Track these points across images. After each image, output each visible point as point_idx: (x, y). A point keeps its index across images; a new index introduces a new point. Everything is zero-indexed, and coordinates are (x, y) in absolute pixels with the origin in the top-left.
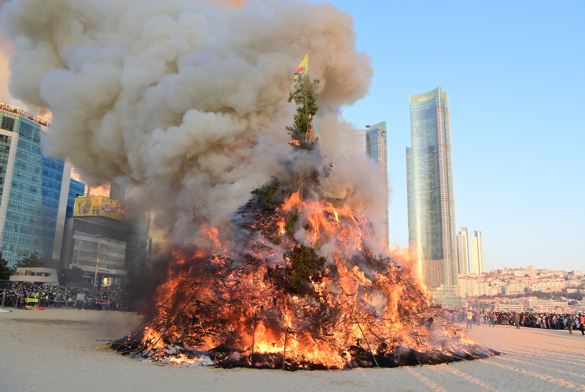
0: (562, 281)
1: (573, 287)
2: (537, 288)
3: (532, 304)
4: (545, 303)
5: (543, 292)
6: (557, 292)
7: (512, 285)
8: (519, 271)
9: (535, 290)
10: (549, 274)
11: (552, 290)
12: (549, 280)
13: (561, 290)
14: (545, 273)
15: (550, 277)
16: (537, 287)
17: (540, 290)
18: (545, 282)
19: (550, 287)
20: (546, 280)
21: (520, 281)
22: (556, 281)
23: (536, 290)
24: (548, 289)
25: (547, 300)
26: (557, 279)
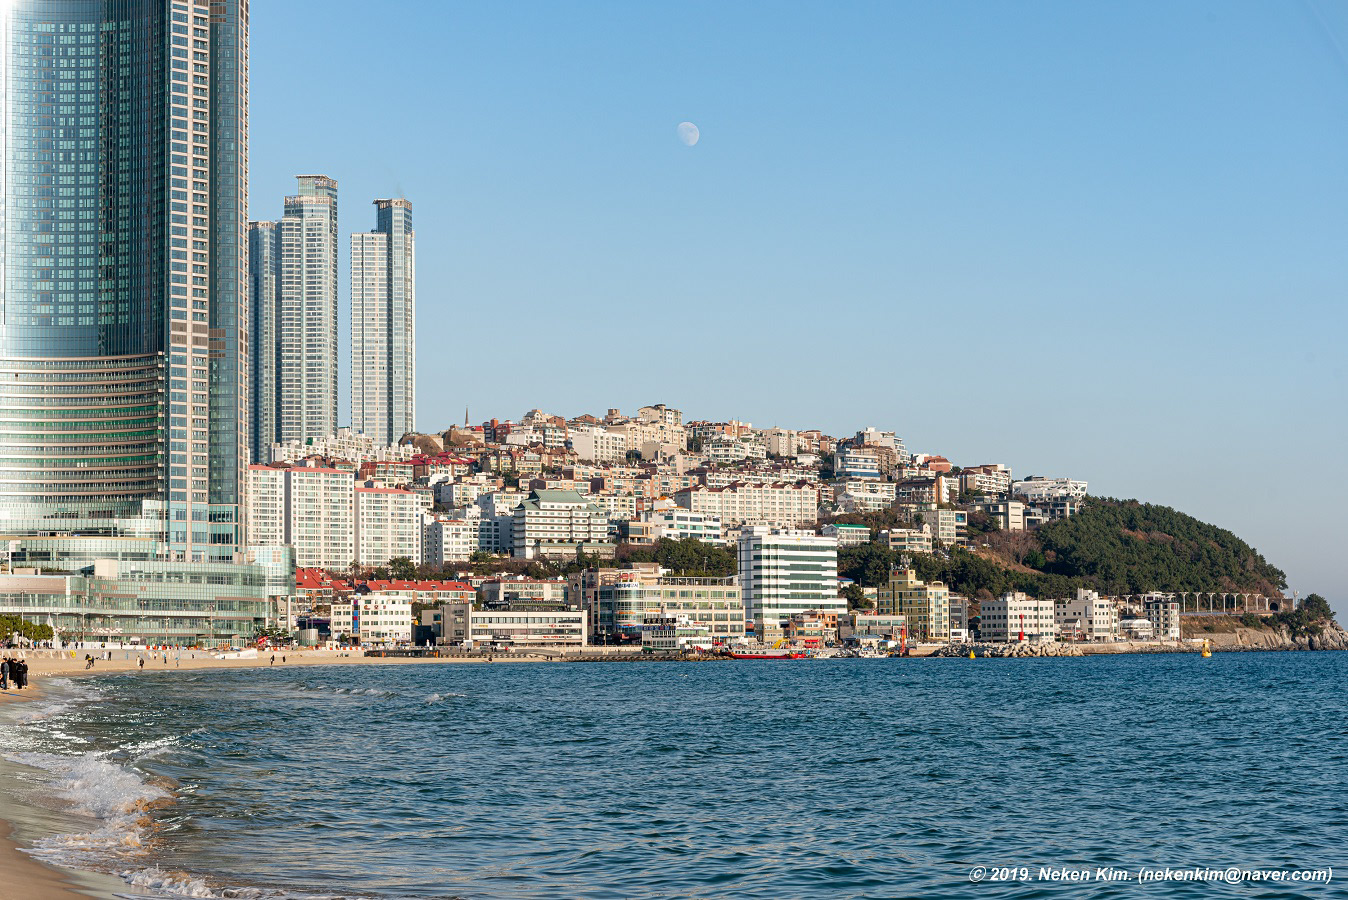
0: (800, 484)
2: (675, 524)
3: (641, 605)
4: (703, 600)
5: (703, 540)
7: (548, 505)
8: (598, 431)
9: (664, 534)
10: (747, 451)
12: (742, 477)
14: (728, 444)
15: (748, 465)
16: (676, 515)
17: (689, 531)
18: (721, 490)
20: (724, 478)
21: (597, 485)
22: (775, 485)
23: (673, 533)
24: (732, 525)
25: (714, 583)
26: (785, 476)
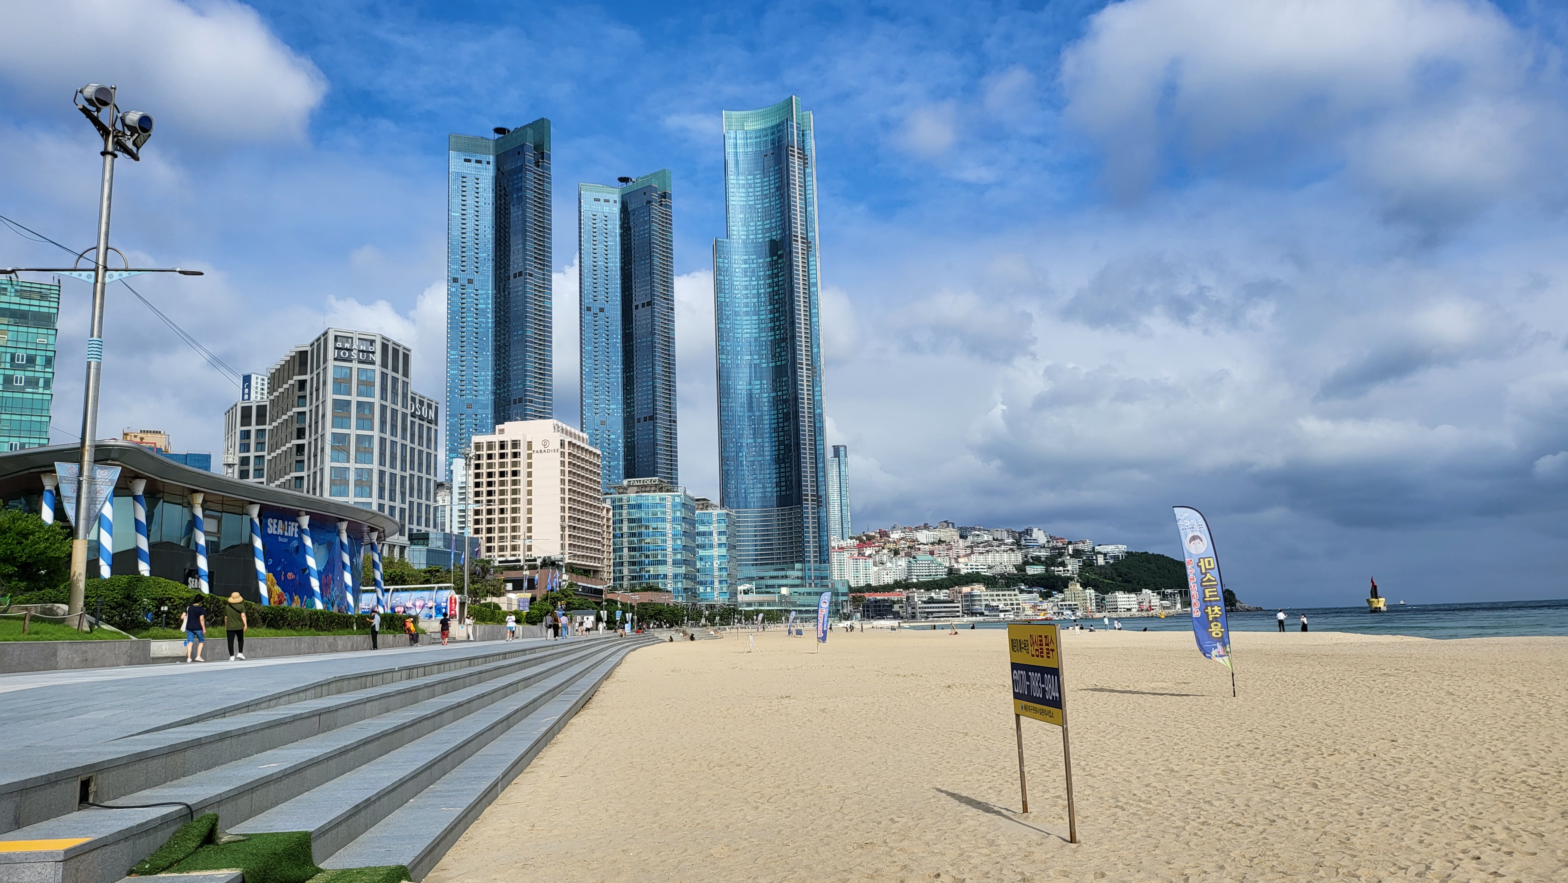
0: (1012, 550)
1: (1037, 560)
2: (969, 567)
3: (981, 600)
6: (1008, 574)
7: (920, 562)
8: (925, 532)
9: (966, 571)
11: (998, 570)
12: (989, 549)
13: (1014, 570)
15: (988, 542)
16: (969, 564)
17: (976, 571)
18: (982, 554)
19: (993, 564)
20: (982, 550)
21: (931, 553)
22: (1004, 550)
23: (970, 571)
24: (990, 567)
26: (1003, 546)
